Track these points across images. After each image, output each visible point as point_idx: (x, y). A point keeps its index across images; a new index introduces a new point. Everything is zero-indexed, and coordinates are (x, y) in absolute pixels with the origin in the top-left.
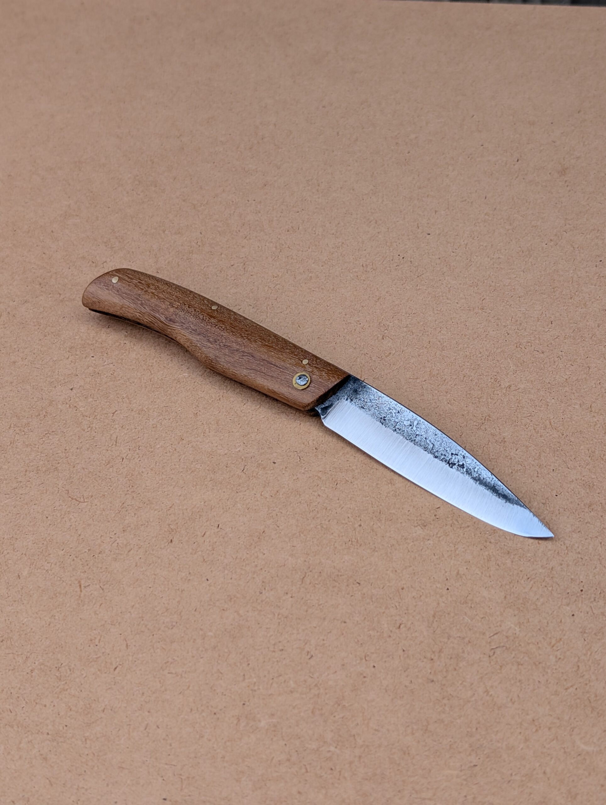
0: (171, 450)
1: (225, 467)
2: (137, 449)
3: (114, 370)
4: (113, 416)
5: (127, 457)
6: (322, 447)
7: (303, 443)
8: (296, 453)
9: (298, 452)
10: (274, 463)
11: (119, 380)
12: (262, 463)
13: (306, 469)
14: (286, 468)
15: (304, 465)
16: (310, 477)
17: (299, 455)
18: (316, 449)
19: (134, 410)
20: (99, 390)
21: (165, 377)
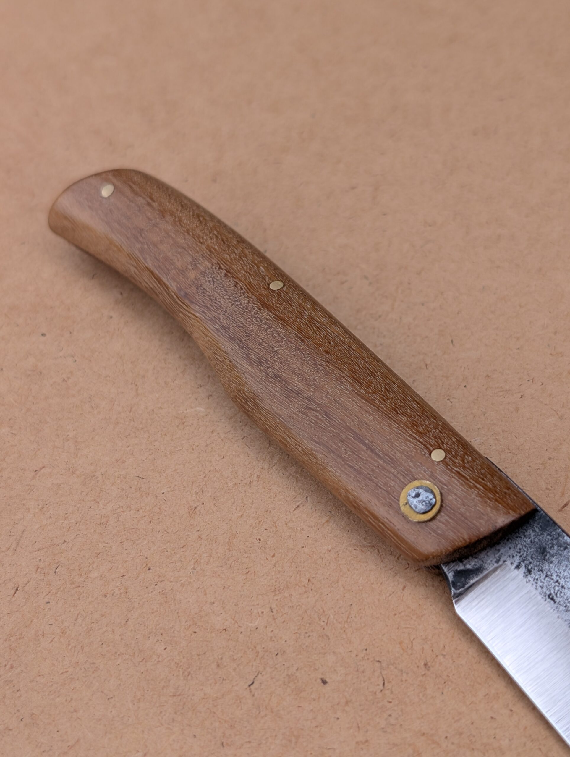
0: (117, 591)
1: (214, 666)
2: (52, 572)
3: (71, 373)
4: (34, 478)
5: (26, 588)
6: (441, 664)
7: (401, 643)
8: (377, 664)
9: (384, 665)
10: (324, 682)
11: (74, 396)
12: (298, 674)
13: (392, 721)
14: (347, 703)
15: (389, 705)
16: (395, 745)
17: (384, 672)
18: (425, 665)
19: (78, 472)
20: (28, 410)
21: (161, 408)
